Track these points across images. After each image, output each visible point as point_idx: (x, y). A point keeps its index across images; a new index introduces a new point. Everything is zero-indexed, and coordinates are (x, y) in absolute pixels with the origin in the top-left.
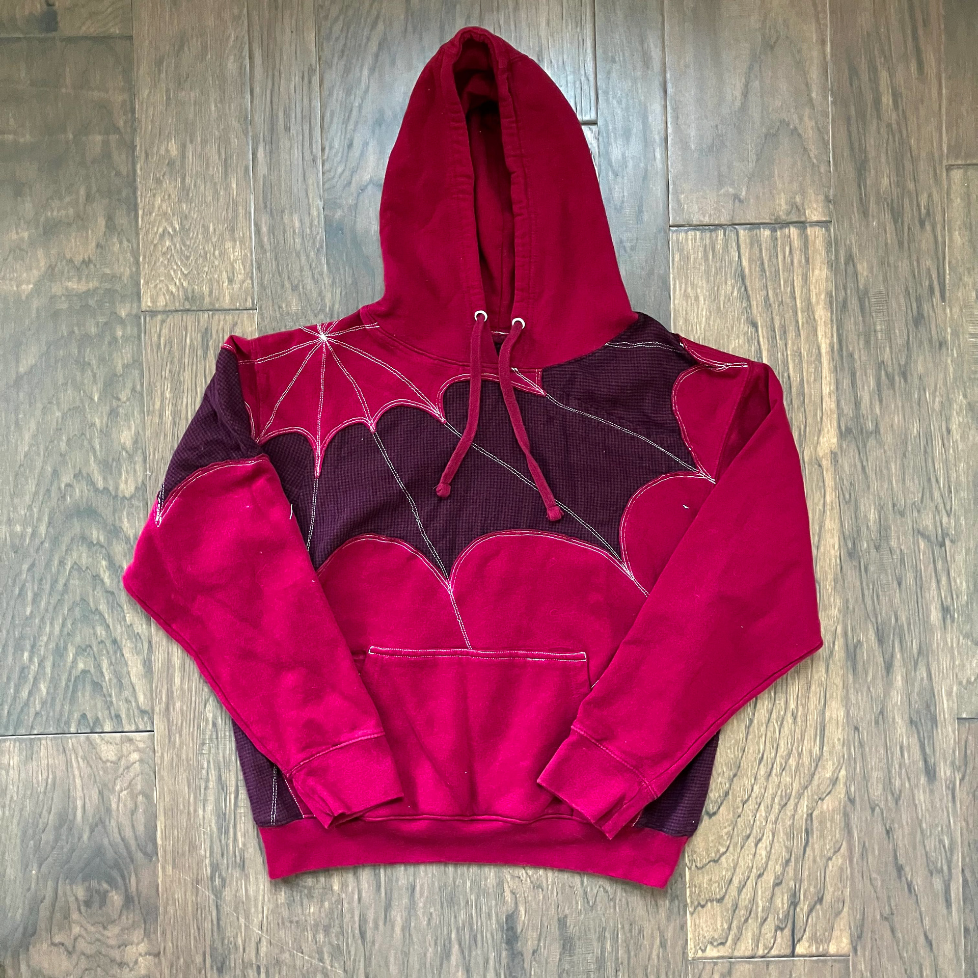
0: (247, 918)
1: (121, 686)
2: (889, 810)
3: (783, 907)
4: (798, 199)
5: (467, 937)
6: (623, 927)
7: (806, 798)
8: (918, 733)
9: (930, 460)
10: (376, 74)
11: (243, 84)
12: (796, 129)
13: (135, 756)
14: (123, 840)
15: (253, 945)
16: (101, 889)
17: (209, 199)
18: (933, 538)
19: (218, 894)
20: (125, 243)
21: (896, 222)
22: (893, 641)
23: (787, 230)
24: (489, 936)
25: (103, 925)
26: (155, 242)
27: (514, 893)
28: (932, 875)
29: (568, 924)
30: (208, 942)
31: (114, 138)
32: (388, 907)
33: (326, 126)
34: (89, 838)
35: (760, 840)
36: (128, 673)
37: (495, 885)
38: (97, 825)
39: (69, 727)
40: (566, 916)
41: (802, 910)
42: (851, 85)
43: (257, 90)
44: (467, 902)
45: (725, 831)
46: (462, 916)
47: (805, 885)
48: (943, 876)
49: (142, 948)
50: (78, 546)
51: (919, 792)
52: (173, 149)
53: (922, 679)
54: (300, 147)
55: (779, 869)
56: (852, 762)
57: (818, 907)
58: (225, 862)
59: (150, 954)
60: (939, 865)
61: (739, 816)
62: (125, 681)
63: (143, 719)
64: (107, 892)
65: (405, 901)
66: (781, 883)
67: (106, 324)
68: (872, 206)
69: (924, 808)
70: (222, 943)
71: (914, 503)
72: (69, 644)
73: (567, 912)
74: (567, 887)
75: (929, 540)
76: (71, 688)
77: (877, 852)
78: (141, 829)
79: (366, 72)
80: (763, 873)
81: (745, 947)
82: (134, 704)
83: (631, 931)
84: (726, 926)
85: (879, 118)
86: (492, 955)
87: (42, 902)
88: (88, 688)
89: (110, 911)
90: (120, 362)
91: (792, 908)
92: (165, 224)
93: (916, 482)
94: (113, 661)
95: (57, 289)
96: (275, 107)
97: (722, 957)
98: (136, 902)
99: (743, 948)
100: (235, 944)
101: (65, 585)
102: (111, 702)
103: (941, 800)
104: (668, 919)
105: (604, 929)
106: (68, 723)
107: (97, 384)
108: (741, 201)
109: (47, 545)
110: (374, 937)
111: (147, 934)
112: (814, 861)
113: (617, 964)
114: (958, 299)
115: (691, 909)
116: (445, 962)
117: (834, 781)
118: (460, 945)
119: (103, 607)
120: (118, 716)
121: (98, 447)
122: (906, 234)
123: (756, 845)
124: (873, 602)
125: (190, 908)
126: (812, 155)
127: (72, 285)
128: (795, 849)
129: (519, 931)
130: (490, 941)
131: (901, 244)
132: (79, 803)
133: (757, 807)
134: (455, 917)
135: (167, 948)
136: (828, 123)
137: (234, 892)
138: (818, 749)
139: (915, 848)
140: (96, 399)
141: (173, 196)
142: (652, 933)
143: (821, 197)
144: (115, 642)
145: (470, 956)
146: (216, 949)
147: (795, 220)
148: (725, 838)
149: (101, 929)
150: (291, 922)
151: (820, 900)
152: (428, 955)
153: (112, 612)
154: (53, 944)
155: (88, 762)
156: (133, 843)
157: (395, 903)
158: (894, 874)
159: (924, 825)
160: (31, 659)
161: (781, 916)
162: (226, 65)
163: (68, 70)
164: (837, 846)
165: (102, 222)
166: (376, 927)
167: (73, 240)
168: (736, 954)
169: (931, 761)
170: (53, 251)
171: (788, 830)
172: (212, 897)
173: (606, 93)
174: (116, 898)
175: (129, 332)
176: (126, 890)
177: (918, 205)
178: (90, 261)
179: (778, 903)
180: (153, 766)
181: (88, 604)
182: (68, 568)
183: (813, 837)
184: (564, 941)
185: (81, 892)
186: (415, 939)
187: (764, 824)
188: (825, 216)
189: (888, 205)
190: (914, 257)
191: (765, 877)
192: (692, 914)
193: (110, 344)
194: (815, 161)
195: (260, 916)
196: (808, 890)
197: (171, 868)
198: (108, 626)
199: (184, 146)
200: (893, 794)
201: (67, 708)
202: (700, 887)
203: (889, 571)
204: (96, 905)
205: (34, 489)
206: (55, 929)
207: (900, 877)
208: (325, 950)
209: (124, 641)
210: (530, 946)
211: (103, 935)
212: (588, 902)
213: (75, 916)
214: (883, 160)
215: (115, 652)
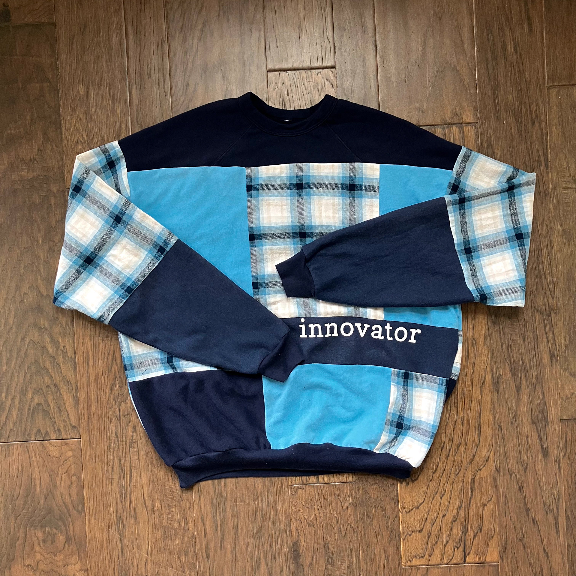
0: (139, 547)
1: (60, 411)
2: (521, 475)
3: (458, 535)
4: (458, 110)
5: (270, 557)
6: (363, 549)
7: (470, 469)
8: (537, 429)
9: (541, 265)
10: (202, 41)
11: (122, 51)
12: (455, 66)
13: (70, 454)
14: (64, 503)
15: (143, 564)
16: (52, 533)
17: (104, 120)
18: (544, 312)
19: (121, 535)
20: (55, 148)
21: (517, 121)
22: (521, 374)
23: (451, 129)
24: (283, 556)
25: (54, 554)
26: (73, 147)
27: (297, 530)
28: (547, 513)
29: (330, 547)
30: (116, 563)
31: (46, 85)
32: (222, 539)
33: (173, 74)
34: (44, 503)
35: (443, 495)
36: (64, 404)
37: (286, 525)
38: (48, 495)
39: (30, 437)
40: (328, 543)
41: (469, 536)
42: (488, 40)
43: (131, 53)
44: (270, 536)
45: (423, 490)
46: (266, 544)
47: (471, 521)
48: (554, 514)
49: (78, 567)
50: (32, 330)
51: (538, 464)
52: (81, 90)
53: (539, 397)
54: (158, 87)
55: (455, 512)
56: (498, 447)
57: (479, 533)
58: (125, 514)
59: (82, 570)
60: (551, 508)
61: (431, 481)
62: (63, 409)
63: (74, 431)
64: (56, 534)
65: (232, 535)
66: (456, 520)
67: (45, 196)
68: (503, 114)
69: (541, 473)
70: (125, 563)
71: (532, 291)
72: (29, 388)
73: (329, 540)
74: (329, 526)
75: (541, 313)
76: (31, 414)
77: (514, 501)
78: (74, 496)
79: (196, 41)
80: (446, 515)
81: (436, 558)
82: (68, 423)
83: (367, 551)
84: (424, 546)
85: (506, 59)
86: (285, 567)
87: (18, 540)
88: (41, 413)
89: (58, 545)
90: (54, 219)
91: (464, 534)
92: (78, 136)
93: (533, 278)
94: (55, 398)
95: (14, 177)
96: (142, 64)
97: (423, 565)
98: (73, 540)
99: (435, 560)
100: (132, 564)
101: (26, 352)
102: (55, 422)
103: (551, 469)
104: (390, 543)
105: (351, 550)
106: (29, 435)
107: (40, 233)
108: (423, 111)
109: (14, 329)
110: (214, 557)
111: (80, 558)
112: (476, 506)
113: (360, 571)
114: (555, 167)
115: (404, 537)
116: (257, 571)
117: (487, 459)
118: (266, 561)
119: (48, 366)
120: (59, 430)
121: (42, 270)
122: (523, 129)
123: (441, 498)
124: (508, 351)
125: (105, 543)
126: (465, 83)
127: (24, 174)
128: (464, 500)
129: (301, 552)
130: (283, 559)
131: (520, 135)
132: (38, 483)
133: (441, 475)
134: (263, 544)
135: (92, 567)
136: (475, 63)
137: (131, 533)
138: (477, 440)
139: (536, 498)
140: (40, 242)
141: (82, 119)
142: (380, 552)
143: (471, 108)
144: (56, 386)
145: (272, 567)
146: (121, 567)
147: (456, 122)
148: (423, 494)
149: (52, 555)
150: (165, 550)
151: (480, 530)
152: (247, 567)
153: (54, 368)
154: (24, 565)
155: (42, 457)
156: (70, 504)
157: (226, 537)
158: (524, 513)
159: (542, 485)
160: (6, 396)
161: (457, 540)
162: (112, 39)
163: (17, 45)
164: (490, 497)
165: (41, 135)
166: (216, 551)
167: (24, 147)
168: (431, 563)
169: (545, 445)
170: (12, 154)
171: (460, 489)
172: (118, 536)
173: (340, 49)
174: (61, 538)
175: (59, 201)
176: (67, 533)
177: (531, 111)
178: (34, 159)
179: (455, 531)
180: (80, 459)
181: (39, 363)
182: (27, 342)
183: (475, 493)
184: (328, 557)
185: (40, 535)
186: (239, 558)
187: (446, 485)
188: (474, 119)
189: (512, 112)
190: (529, 143)
191: (446, 517)
192: (404, 540)
193: (48, 209)
194: (467, 86)
195: (147, 546)
196: (473, 524)
197: (93, 519)
198: (52, 377)
199: (88, 90)
200: (522, 466)
201: (29, 426)
202: (408, 524)
203: (518, 332)
204: (49, 542)
205: (5, 296)
206: (26, 557)
207: (528, 515)
208: (185, 565)
209: (61, 386)
210: (307, 561)
211: (54, 560)
212: (342, 534)
213: (37, 549)
214: (509, 84)
215: (56, 392)
